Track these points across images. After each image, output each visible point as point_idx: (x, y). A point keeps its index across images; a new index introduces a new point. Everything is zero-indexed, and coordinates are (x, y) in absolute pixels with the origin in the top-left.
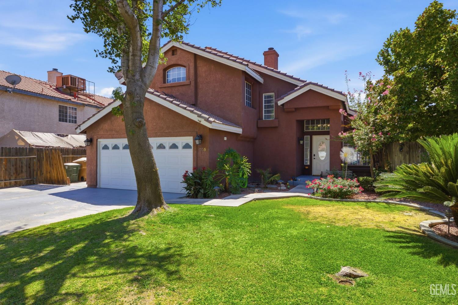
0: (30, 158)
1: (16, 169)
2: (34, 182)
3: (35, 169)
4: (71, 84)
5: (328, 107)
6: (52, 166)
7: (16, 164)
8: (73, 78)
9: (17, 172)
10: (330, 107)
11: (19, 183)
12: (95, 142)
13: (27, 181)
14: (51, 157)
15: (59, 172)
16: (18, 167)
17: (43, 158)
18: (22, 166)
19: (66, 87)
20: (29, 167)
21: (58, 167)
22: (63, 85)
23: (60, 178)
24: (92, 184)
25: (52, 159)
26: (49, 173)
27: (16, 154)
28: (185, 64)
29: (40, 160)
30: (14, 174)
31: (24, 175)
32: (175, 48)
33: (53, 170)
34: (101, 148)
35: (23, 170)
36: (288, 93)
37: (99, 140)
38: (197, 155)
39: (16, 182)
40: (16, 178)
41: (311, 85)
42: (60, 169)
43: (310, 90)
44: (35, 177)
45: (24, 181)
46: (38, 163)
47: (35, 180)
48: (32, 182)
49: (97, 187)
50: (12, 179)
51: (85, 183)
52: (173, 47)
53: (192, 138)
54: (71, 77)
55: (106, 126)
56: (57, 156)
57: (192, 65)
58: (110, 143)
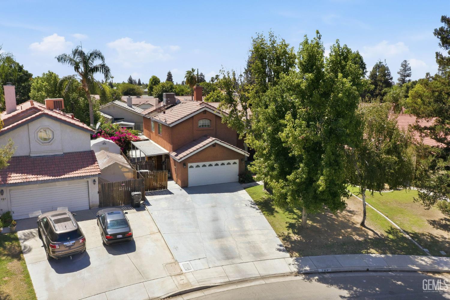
12: (186, 165)
24: (185, 186)
38: (240, 166)
49: (188, 186)
52: (205, 110)
57: (214, 120)
58: (194, 165)
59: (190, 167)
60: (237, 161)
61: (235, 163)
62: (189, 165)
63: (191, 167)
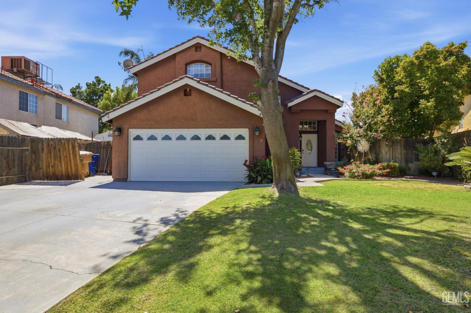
0: (22, 149)
1: (8, 163)
2: (26, 178)
3: (28, 162)
4: (25, 68)
5: (326, 111)
6: (58, 159)
7: (8, 157)
8: (27, 60)
9: (9, 167)
10: (328, 111)
11: (10, 180)
12: (125, 131)
13: (19, 177)
14: (57, 148)
15: (71, 165)
16: (10, 160)
17: (43, 150)
18: (14, 159)
19: (17, 70)
20: (21, 161)
21: (70, 160)
22: (12, 67)
23: (72, 172)
24: (120, 177)
25: (59, 150)
26: (53, 167)
27: (9, 145)
28: (210, 62)
29: (34, 152)
30: (6, 168)
31: (16, 170)
32: (199, 45)
33: (61, 162)
34: (132, 139)
35: (15, 164)
36: (297, 97)
37: (130, 130)
38: (253, 145)
39: (7, 178)
40: (8, 173)
41: (316, 92)
42: (72, 162)
43: (315, 95)
44: (27, 173)
45: (15, 178)
46: (33, 156)
47: (27, 176)
48: (23, 179)
49: (128, 180)
50: (3, 174)
51: (111, 177)
52: (198, 43)
53: (247, 130)
54: (25, 60)
55: (142, 115)
56: (71, 147)
57: (218, 63)
58: (145, 133)
59: (135, 139)
60: (245, 132)
61: (240, 137)
62: (134, 132)
63: (138, 138)
